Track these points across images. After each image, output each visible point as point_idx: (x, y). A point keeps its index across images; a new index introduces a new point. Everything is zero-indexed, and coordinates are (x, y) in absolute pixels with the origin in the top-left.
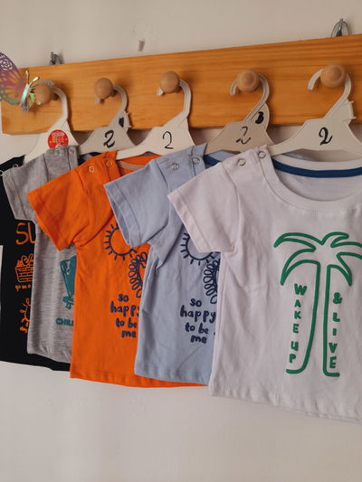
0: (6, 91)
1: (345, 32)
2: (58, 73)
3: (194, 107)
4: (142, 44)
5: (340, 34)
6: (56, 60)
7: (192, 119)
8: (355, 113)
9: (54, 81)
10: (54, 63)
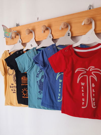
1: (91, 8)
2: (18, 29)
5: (90, 9)
6: (18, 25)
9: (17, 31)
10: (17, 26)
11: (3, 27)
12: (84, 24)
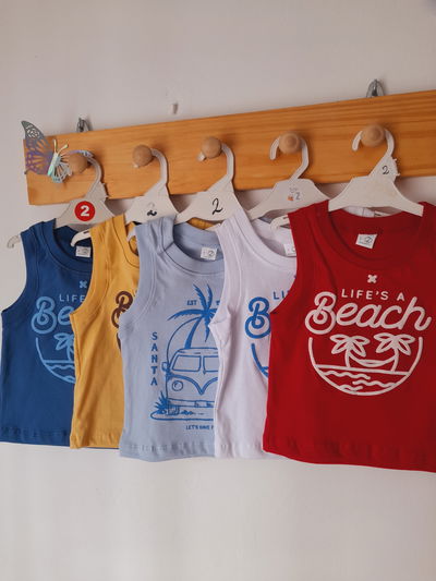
0: (34, 161)
1: (379, 91)
3: (237, 169)
4: (176, 107)
5: (375, 93)
6: (84, 125)
7: (236, 181)
8: (400, 169)
10: (82, 129)
11: (26, 130)
12: (361, 144)
